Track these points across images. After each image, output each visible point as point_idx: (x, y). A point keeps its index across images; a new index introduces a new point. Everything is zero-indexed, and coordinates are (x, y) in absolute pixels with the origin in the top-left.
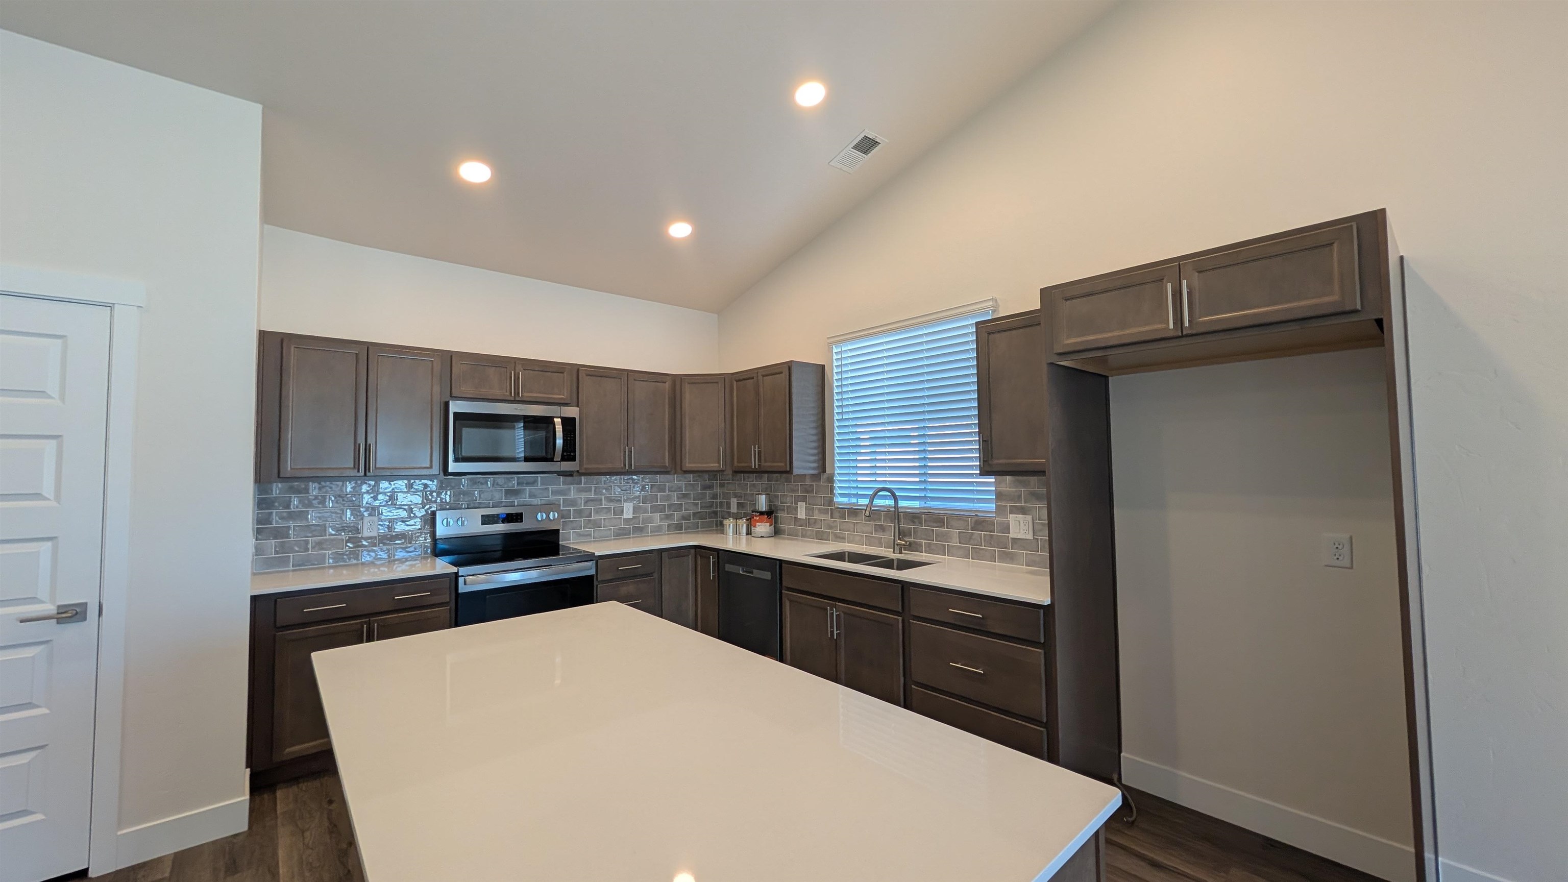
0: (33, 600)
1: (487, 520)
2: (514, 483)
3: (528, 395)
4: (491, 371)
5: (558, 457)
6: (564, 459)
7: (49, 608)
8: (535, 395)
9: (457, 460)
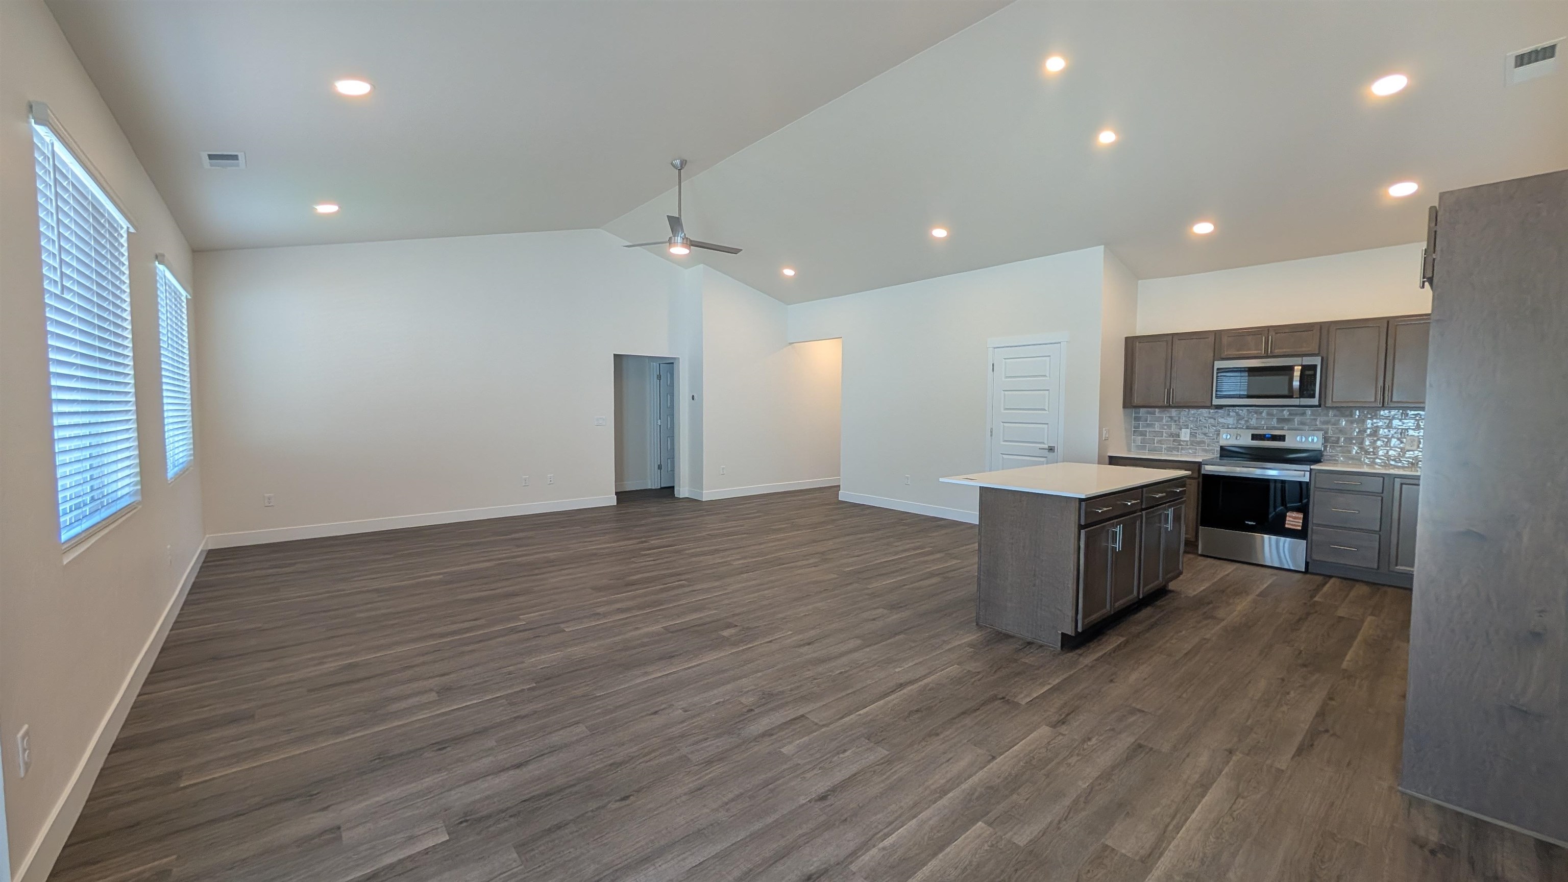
0: (1043, 443)
1: (1254, 437)
2: (1286, 413)
3: (1277, 351)
4: (1250, 338)
5: (1296, 394)
6: (1302, 395)
7: (1046, 446)
8: (1284, 350)
9: (1217, 397)
